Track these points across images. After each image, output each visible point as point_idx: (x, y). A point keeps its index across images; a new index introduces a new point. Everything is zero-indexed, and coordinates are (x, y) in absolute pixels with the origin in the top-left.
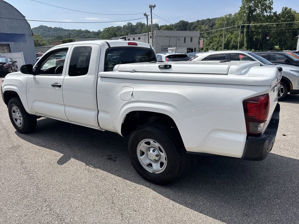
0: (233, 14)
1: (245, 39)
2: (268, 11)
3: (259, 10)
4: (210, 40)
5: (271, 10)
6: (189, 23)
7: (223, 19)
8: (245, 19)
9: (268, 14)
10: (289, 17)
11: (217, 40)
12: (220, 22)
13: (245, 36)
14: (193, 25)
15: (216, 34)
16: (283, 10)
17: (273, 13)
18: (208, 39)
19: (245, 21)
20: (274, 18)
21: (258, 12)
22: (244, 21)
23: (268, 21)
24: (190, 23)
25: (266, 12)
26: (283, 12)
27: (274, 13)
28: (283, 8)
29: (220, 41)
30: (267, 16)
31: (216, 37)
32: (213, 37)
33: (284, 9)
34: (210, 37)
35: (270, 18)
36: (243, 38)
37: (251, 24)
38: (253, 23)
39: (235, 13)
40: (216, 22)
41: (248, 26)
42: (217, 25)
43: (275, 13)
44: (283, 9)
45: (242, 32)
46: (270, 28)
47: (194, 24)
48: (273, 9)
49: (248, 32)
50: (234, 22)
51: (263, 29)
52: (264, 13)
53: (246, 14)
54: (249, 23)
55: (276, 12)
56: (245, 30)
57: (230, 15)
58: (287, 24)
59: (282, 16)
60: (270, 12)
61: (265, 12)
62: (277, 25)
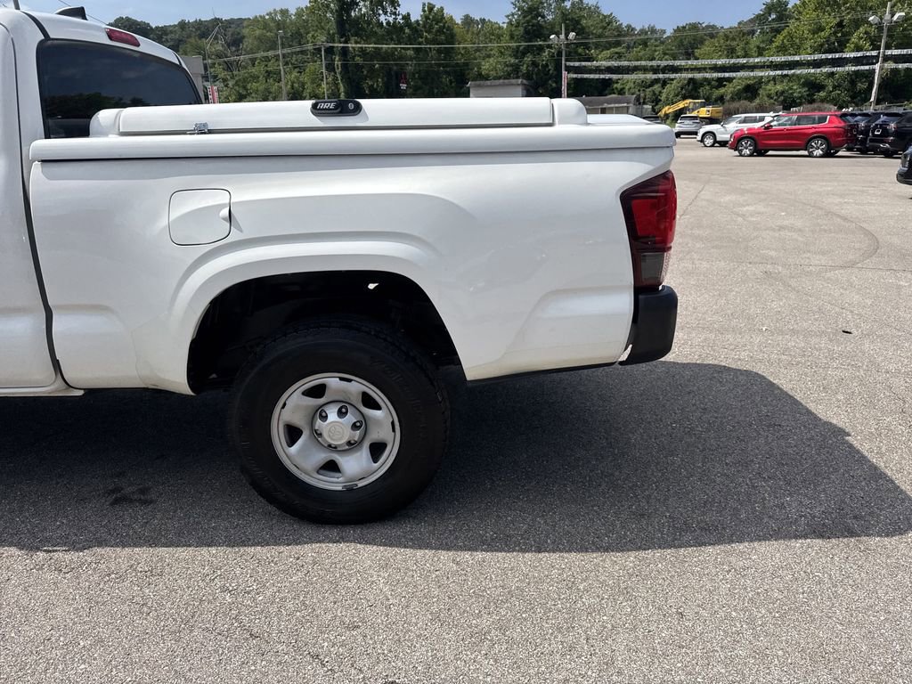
0: (293, 11)
1: (342, 89)
2: (389, 10)
3: (365, 6)
4: (237, 88)
5: (395, 8)
6: (151, 28)
7: (265, 23)
8: (332, 27)
9: (391, 20)
10: (440, 31)
11: (261, 88)
12: (258, 32)
13: (339, 78)
14: (169, 37)
15: (254, 70)
16: (424, 11)
17: (401, 17)
18: (231, 83)
19: (334, 34)
20: (407, 30)
21: (364, 10)
22: (329, 34)
23: (392, 39)
24: (157, 28)
25: (385, 13)
26: (427, 18)
27: (404, 18)
28: (424, 4)
29: (270, 93)
30: (388, 23)
31: (255, 78)
32: (245, 80)
33: (426, 9)
34: (237, 78)
35: (395, 31)
36: (336, 85)
37: (349, 45)
38: (356, 43)
39: (297, 9)
40: (245, 32)
41: (344, 52)
42: (247, 43)
43: (407, 17)
44: (424, 8)
45: (330, 68)
46: (401, 58)
47: (171, 32)
48: (399, 5)
49: (345, 67)
50: (298, 36)
51: (383, 59)
52: (379, 15)
53: (332, 12)
54: (346, 42)
55: (409, 14)
56: (337, 62)
57: (284, 12)
58: (439, 51)
59: (424, 26)
60: (395, 14)
61: (381, 12)
62: (417, 50)
